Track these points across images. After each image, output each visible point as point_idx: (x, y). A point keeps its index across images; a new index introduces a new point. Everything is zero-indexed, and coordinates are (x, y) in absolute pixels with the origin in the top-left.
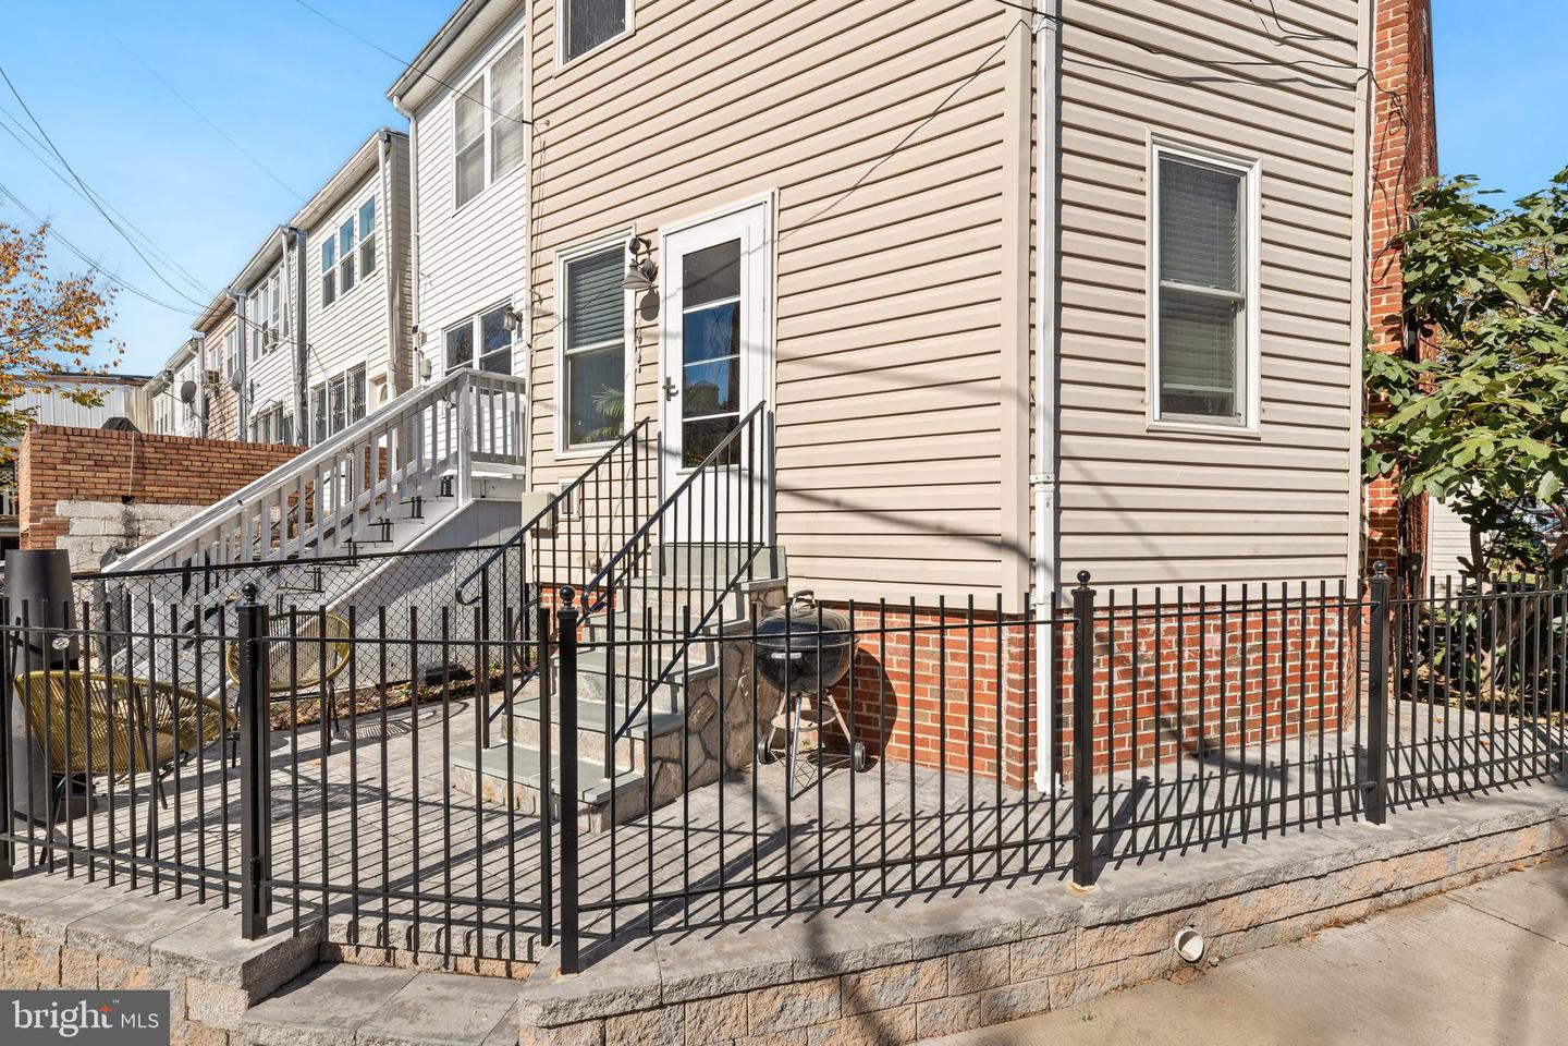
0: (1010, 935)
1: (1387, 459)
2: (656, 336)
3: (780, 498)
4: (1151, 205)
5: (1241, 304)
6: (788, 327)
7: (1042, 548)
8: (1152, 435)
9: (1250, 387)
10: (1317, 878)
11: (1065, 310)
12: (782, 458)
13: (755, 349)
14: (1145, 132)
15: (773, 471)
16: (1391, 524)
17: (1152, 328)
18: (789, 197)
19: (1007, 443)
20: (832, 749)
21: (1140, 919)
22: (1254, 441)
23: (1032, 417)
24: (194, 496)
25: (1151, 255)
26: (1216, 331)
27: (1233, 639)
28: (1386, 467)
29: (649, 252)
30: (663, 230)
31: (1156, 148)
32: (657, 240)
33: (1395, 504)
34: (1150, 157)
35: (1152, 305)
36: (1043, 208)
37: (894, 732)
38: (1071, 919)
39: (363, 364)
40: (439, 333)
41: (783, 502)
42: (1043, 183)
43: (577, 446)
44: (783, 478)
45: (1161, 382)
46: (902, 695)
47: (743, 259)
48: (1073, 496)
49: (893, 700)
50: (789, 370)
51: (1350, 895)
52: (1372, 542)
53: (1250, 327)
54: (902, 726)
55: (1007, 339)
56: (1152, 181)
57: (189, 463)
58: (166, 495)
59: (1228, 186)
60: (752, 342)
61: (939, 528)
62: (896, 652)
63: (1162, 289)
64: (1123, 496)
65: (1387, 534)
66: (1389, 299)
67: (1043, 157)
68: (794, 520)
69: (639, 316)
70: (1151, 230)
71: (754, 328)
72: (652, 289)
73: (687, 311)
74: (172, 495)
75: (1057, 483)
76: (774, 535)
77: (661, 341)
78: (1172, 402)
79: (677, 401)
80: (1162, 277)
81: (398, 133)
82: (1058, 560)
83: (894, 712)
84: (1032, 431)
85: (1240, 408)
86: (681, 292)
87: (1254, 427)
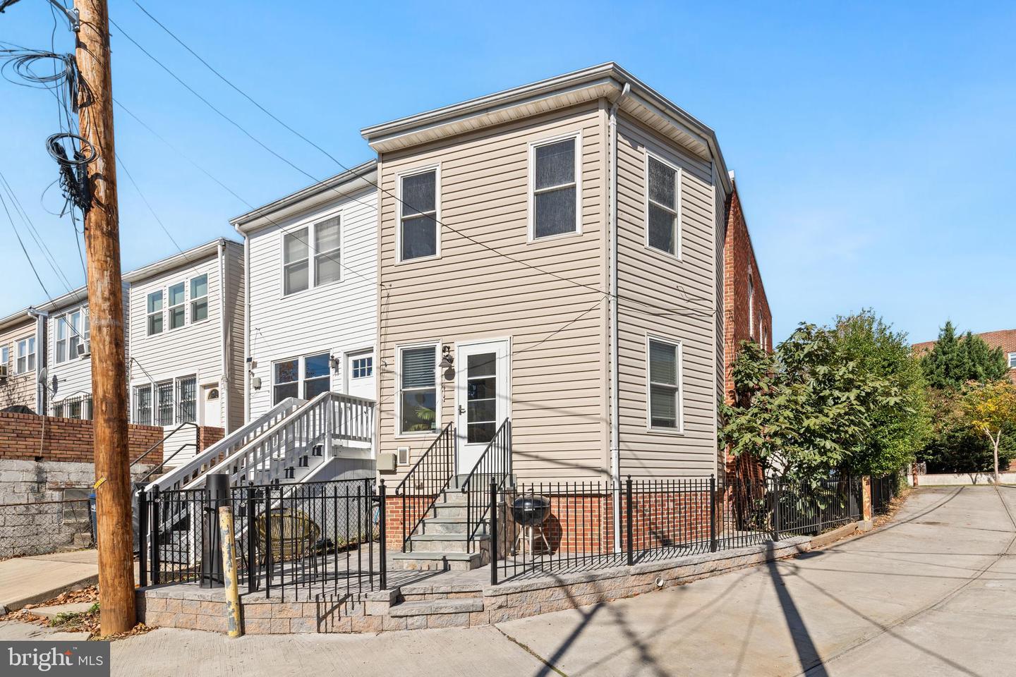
0: (612, 576)
1: (727, 443)
2: (454, 387)
3: (514, 455)
4: (647, 356)
5: (676, 389)
6: (517, 389)
7: (614, 472)
8: (649, 434)
9: (680, 418)
10: (695, 564)
11: (620, 392)
12: (514, 440)
13: (503, 397)
14: (645, 332)
15: (511, 445)
16: (733, 466)
17: (648, 398)
18: (517, 339)
19: (603, 436)
20: (538, 547)
21: (646, 573)
22: (682, 436)
23: (611, 428)
24: (84, 457)
25: (647, 373)
26: (669, 398)
27: (676, 505)
28: (726, 445)
29: (449, 351)
30: (457, 343)
31: (649, 337)
32: (454, 347)
33: (734, 459)
34: (647, 340)
35: (648, 390)
36: (613, 358)
37: (561, 541)
38: (628, 572)
39: (195, 375)
40: (269, 363)
41: (515, 457)
42: (613, 349)
43: (406, 432)
44: (515, 448)
45: (652, 415)
46: (564, 528)
47: (497, 361)
48: (624, 454)
49: (561, 530)
50: (517, 406)
51: (704, 571)
52: (727, 473)
53: (680, 396)
54: (564, 539)
55: (602, 401)
56: (647, 348)
57: (81, 436)
58: (65, 456)
59: (672, 349)
60: (501, 394)
61: (577, 466)
62: (562, 512)
63: (651, 384)
64: (640, 454)
65: (732, 470)
66: (731, 384)
67: (613, 340)
68: (519, 464)
69: (444, 378)
70: (647, 365)
71: (502, 387)
72: (450, 367)
73: (470, 379)
74: (70, 456)
75: (619, 450)
76: (511, 470)
77: (456, 390)
78: (655, 423)
79: (465, 416)
80: (651, 380)
81: (230, 241)
82: (620, 476)
83: (561, 534)
84: (611, 432)
85: (677, 425)
86: (467, 370)
87: (682, 432)
